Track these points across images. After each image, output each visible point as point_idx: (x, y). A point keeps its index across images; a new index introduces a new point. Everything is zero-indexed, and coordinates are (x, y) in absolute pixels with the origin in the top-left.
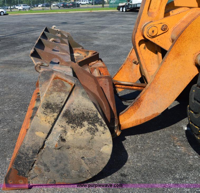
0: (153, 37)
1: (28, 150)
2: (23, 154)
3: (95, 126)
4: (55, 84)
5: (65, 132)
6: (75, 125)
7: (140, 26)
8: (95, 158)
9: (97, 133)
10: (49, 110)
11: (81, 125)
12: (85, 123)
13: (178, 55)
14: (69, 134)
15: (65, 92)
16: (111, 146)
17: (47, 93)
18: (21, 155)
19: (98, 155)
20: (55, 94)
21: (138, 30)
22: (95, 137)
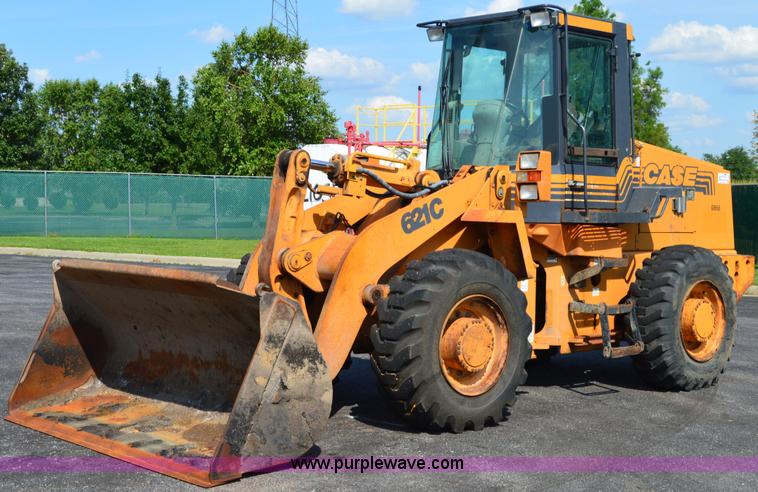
0: (297, 270)
1: (244, 408)
2: (238, 416)
3: (315, 364)
4: (279, 309)
5: (285, 375)
6: (295, 366)
7: (276, 255)
8: (316, 411)
9: (318, 375)
10: (271, 345)
11: (301, 364)
12: (306, 361)
13: (344, 290)
14: (289, 377)
15: (288, 319)
16: (332, 391)
17: (270, 322)
18: (236, 418)
19: (320, 406)
20: (278, 322)
21: (273, 261)
22: (316, 380)
